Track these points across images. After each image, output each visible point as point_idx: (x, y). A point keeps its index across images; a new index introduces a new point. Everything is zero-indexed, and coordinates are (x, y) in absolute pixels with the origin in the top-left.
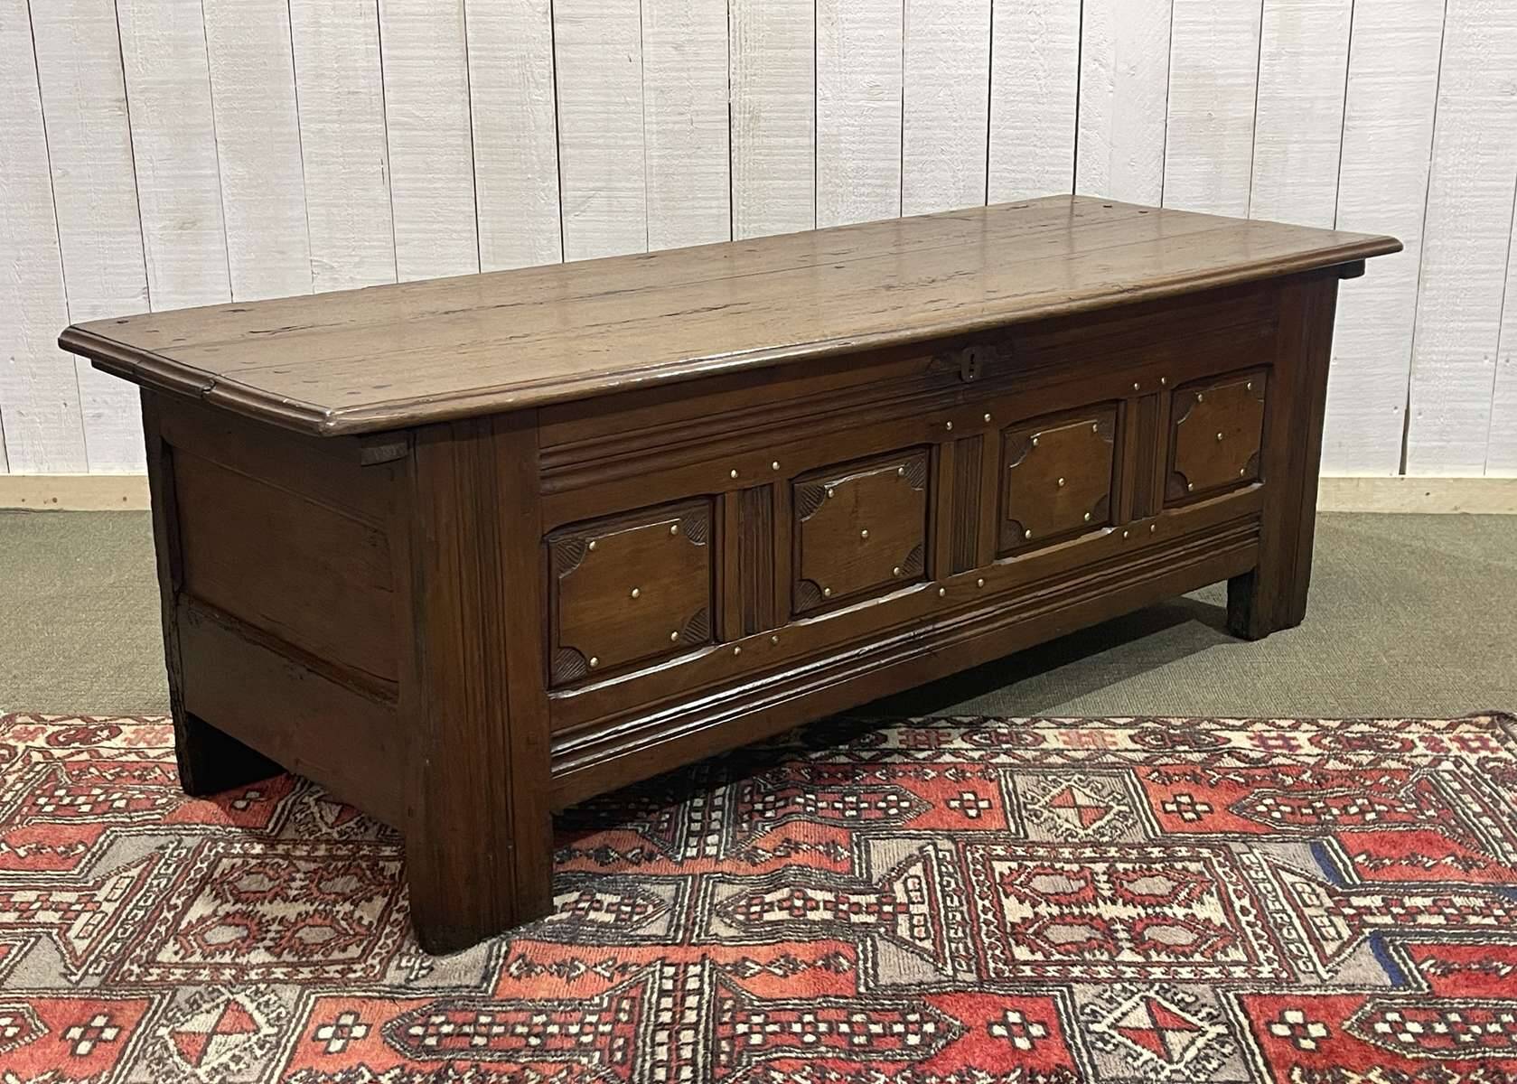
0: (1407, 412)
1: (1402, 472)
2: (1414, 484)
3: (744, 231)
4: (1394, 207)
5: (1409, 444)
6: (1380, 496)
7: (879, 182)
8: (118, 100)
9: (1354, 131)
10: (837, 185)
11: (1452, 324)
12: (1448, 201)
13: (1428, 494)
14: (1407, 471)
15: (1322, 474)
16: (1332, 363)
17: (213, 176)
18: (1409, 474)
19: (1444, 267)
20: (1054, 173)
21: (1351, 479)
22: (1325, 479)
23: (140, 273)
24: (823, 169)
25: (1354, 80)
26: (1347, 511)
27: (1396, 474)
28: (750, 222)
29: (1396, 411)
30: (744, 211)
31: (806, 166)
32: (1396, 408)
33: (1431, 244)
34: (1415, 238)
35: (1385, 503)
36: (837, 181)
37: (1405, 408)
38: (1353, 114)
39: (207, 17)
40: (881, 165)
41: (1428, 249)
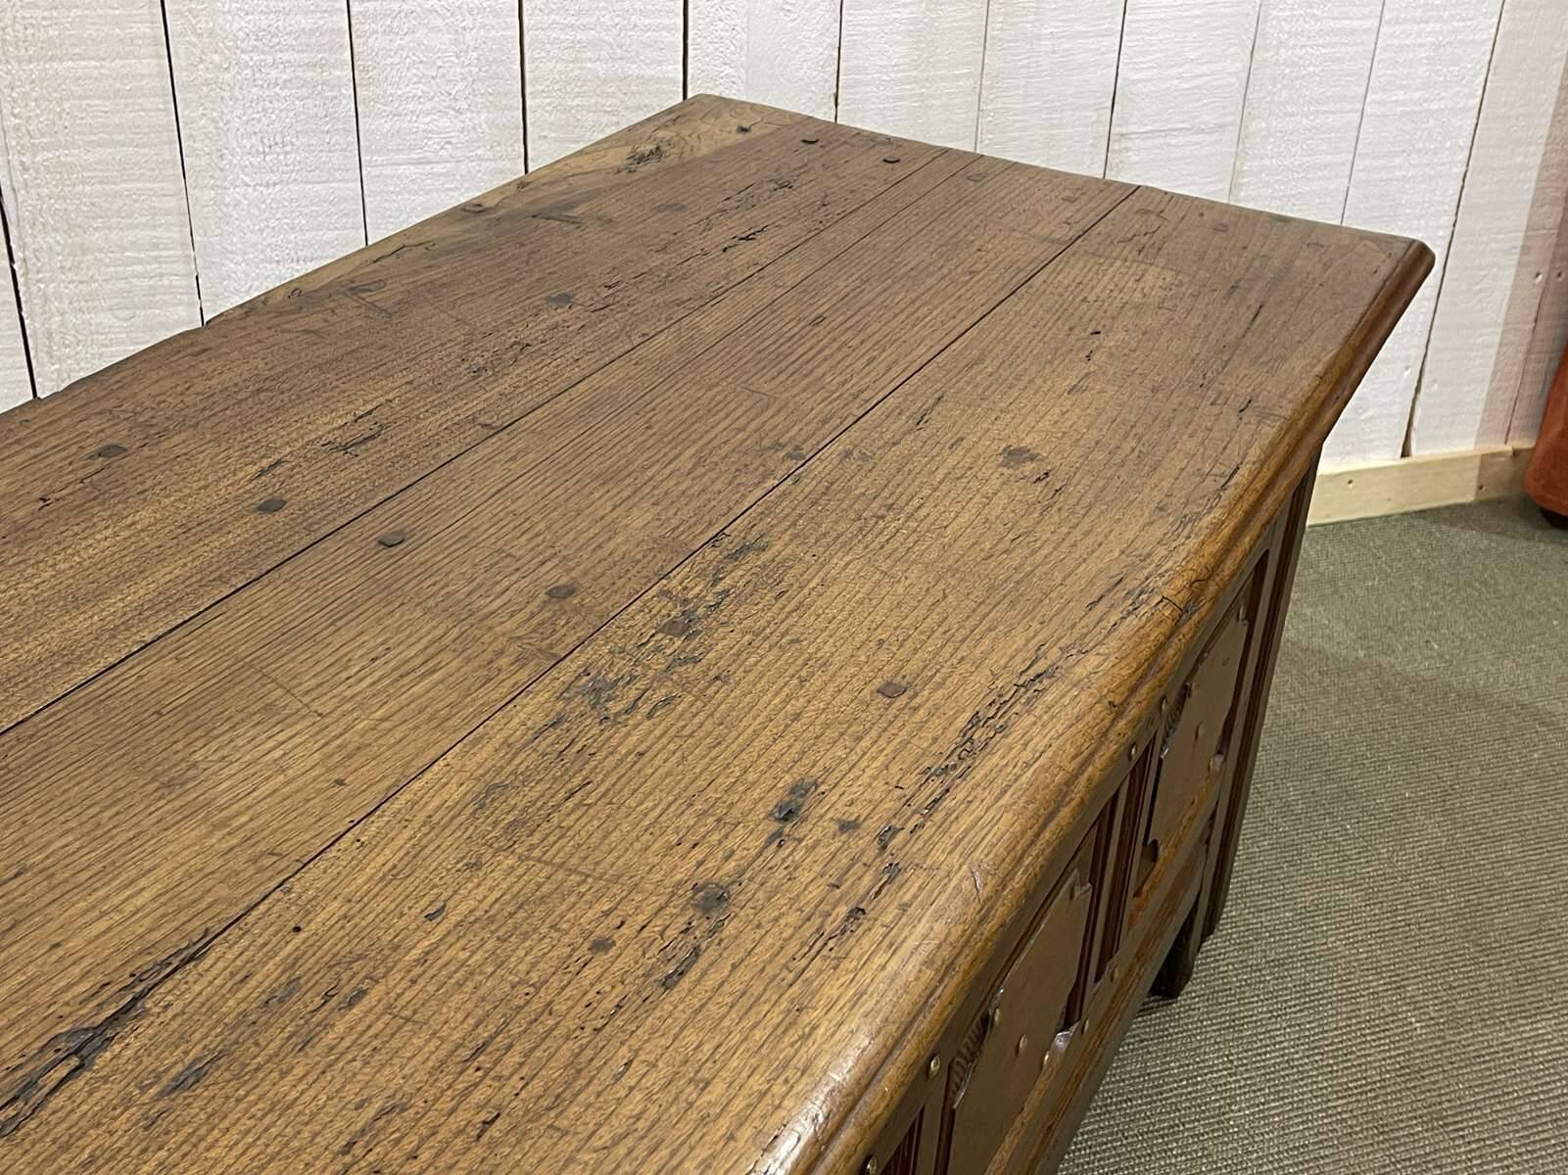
3: (26, 169)
4: (1205, 69)
7: (305, 57)
10: (219, 67)
12: (1284, 54)
19: (1267, 162)
20: (648, 28)
24: (182, 34)
28: (35, 150)
30: (17, 128)
31: (145, 29)
33: (1253, 126)
34: (1230, 119)
36: (216, 58)
40: (307, 23)
41: (1247, 137)
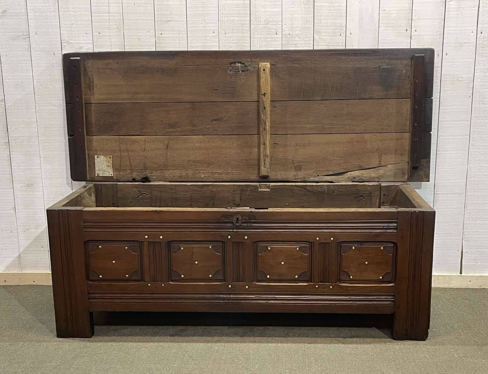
0: (462, 252)
1: (461, 273)
2: (465, 278)
5: (463, 263)
6: (453, 282)
8: (6, 143)
9: (440, 155)
11: (477, 222)
12: (475, 179)
13: (470, 281)
14: (463, 273)
15: (433, 274)
16: (435, 235)
17: (39, 168)
18: (463, 274)
19: (473, 202)
21: (443, 276)
22: (434, 276)
23: (12, 202)
25: (440, 138)
26: (441, 287)
27: (459, 274)
29: (458, 252)
32: (458, 251)
35: (455, 284)
37: (461, 251)
38: (440, 149)
39: (38, 114)
41: (467, 196)
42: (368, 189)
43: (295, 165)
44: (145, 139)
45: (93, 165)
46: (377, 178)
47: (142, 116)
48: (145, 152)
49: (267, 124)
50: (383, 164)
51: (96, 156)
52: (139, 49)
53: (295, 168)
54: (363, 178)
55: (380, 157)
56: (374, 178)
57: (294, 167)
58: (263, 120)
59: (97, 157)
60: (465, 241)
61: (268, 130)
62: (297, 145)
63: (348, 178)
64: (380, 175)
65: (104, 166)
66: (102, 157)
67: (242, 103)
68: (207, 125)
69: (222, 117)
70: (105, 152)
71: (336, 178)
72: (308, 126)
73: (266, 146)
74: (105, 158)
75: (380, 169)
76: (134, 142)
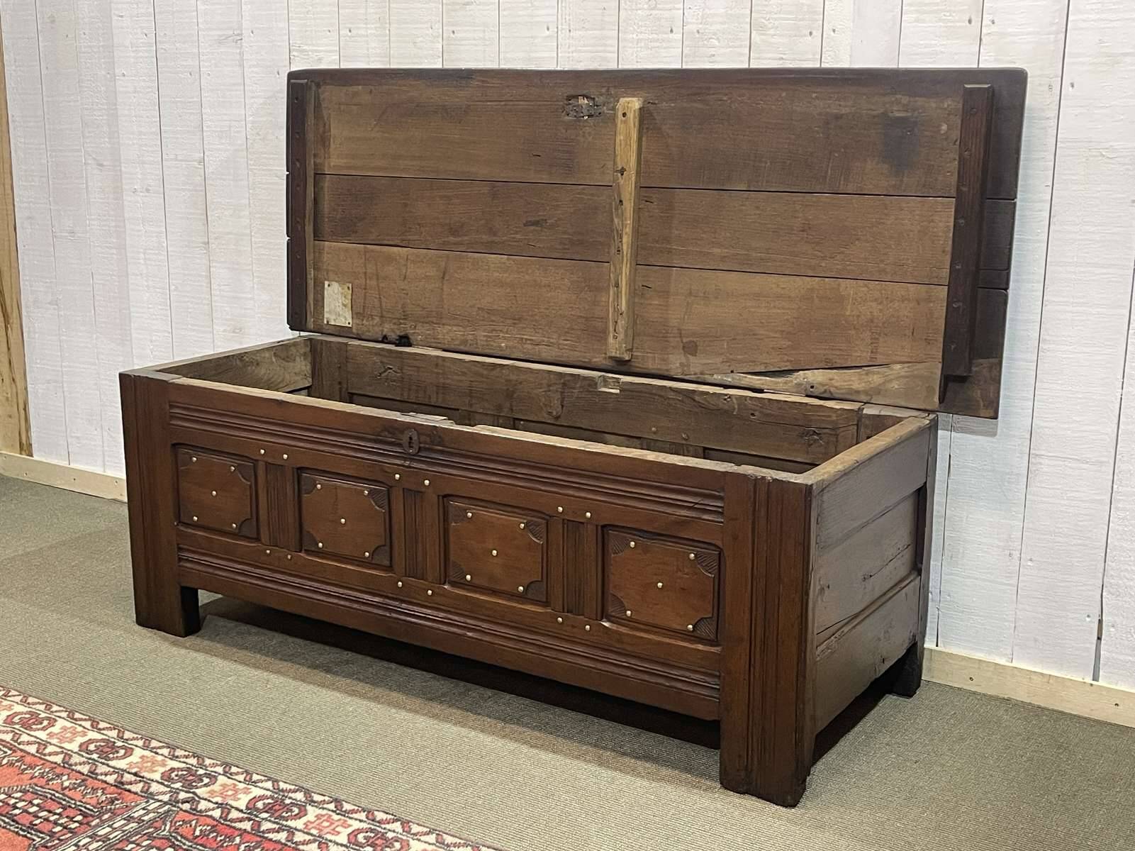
0: (1100, 622)
1: (1095, 678)
2: (1104, 693)
5: (1103, 653)
9: (1048, 354)
13: (1117, 706)
14: (1101, 678)
18: (1101, 682)
27: (1089, 680)
29: (1088, 619)
32: (1089, 617)
37: (1098, 617)
42: (830, 416)
43: (685, 340)
44: (408, 256)
45: (320, 302)
46: (866, 392)
47: (406, 205)
48: (406, 282)
49: (625, 239)
50: (881, 359)
51: (326, 283)
52: (414, 63)
53: (684, 347)
54: (832, 389)
55: (875, 340)
56: (858, 392)
57: (681, 345)
58: (617, 231)
59: (329, 285)
60: (1110, 593)
61: (625, 253)
62: (690, 294)
63: (799, 385)
64: (872, 386)
65: (337, 304)
66: (335, 286)
67: (584, 189)
68: (516, 233)
69: (545, 218)
70: (341, 277)
71: (772, 381)
72: (717, 251)
73: (620, 290)
74: (340, 289)
75: (874, 373)
76: (390, 259)
